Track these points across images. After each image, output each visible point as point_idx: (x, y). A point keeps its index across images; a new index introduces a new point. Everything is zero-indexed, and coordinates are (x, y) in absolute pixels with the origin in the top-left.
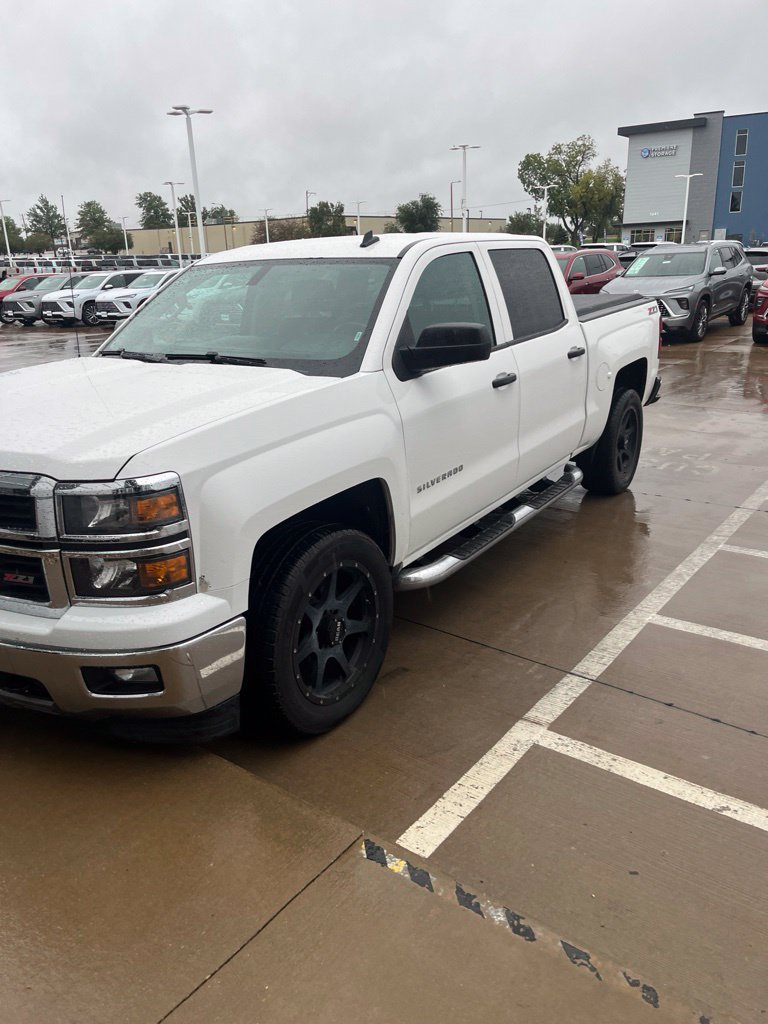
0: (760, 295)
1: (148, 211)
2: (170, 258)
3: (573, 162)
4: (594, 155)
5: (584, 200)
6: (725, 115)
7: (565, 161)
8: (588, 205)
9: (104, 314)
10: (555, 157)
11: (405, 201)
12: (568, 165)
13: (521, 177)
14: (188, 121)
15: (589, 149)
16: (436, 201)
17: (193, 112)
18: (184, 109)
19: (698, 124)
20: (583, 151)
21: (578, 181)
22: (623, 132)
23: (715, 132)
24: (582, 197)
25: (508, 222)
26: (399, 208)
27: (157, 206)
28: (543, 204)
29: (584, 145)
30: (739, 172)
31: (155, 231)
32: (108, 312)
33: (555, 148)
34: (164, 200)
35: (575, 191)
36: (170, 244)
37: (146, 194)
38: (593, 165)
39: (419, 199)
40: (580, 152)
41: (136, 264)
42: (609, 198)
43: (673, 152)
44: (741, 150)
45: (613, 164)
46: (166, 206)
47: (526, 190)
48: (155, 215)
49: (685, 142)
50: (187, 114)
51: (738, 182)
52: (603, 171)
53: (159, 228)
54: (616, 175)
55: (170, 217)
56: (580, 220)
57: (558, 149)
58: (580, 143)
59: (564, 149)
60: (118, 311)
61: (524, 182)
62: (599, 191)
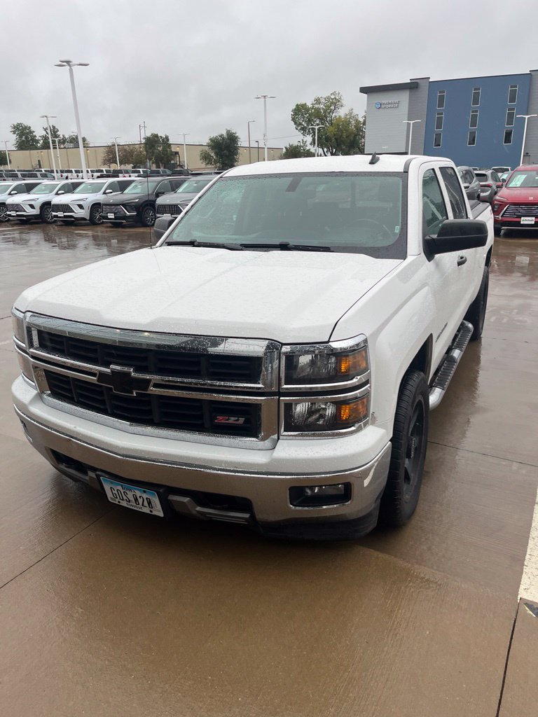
0: (496, 202)
1: (21, 137)
2: (43, 172)
3: (328, 110)
4: (342, 106)
5: (336, 137)
6: (430, 80)
7: (323, 109)
8: (339, 141)
9: (13, 213)
10: (317, 106)
11: (214, 135)
12: (325, 112)
13: (293, 119)
14: (71, 71)
15: (339, 101)
16: (237, 135)
17: (75, 65)
18: (68, 62)
19: (413, 86)
20: (335, 103)
21: (332, 124)
22: (363, 90)
23: (424, 92)
24: (335, 135)
25: (284, 150)
26: (211, 139)
27: (27, 133)
28: (309, 139)
29: (335, 98)
30: (440, 120)
31: (28, 151)
32: (17, 211)
33: (316, 100)
34: (32, 129)
35: (331, 130)
36: (39, 161)
37: (19, 124)
38: (341, 113)
39: (224, 133)
40: (332, 103)
41: (20, 176)
42: (353, 136)
43: (396, 105)
44: (441, 105)
45: (355, 112)
46: (34, 134)
47: (297, 129)
48: (26, 139)
49: (404, 98)
50: (70, 66)
51: (439, 127)
52: (348, 117)
53: (31, 149)
54: (357, 120)
55: (37, 142)
56: (334, 150)
57: (318, 101)
58: (333, 97)
59: (323, 100)
60: (25, 211)
61: (295, 123)
62: (347, 131)
